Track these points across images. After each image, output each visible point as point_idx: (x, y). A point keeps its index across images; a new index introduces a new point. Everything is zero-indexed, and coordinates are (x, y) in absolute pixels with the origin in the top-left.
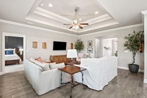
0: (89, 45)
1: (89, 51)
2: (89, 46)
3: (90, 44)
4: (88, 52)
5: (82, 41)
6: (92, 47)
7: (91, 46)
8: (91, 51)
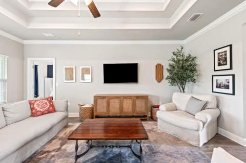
0: (220, 64)
1: (219, 86)
2: (217, 68)
3: (222, 61)
4: (216, 90)
5: (193, 55)
6: (231, 68)
7: (228, 66)
8: (227, 87)
